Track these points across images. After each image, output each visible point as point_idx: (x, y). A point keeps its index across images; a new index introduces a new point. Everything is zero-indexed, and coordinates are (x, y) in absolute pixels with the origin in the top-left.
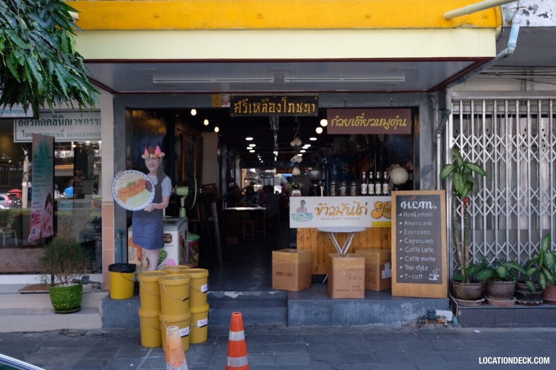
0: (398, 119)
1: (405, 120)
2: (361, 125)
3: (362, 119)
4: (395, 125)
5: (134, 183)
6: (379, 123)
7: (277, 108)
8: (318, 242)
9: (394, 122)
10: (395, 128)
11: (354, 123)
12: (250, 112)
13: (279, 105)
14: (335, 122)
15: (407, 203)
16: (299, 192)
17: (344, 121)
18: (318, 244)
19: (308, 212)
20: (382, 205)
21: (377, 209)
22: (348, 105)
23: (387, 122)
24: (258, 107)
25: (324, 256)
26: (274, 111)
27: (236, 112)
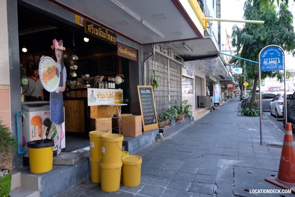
2: (126, 53)
5: (51, 69)
6: (130, 54)
10: (134, 58)
12: (95, 33)
13: (105, 34)
17: (122, 50)
19: (95, 97)
20: (117, 93)
22: (123, 43)
26: (103, 37)
27: (89, 31)
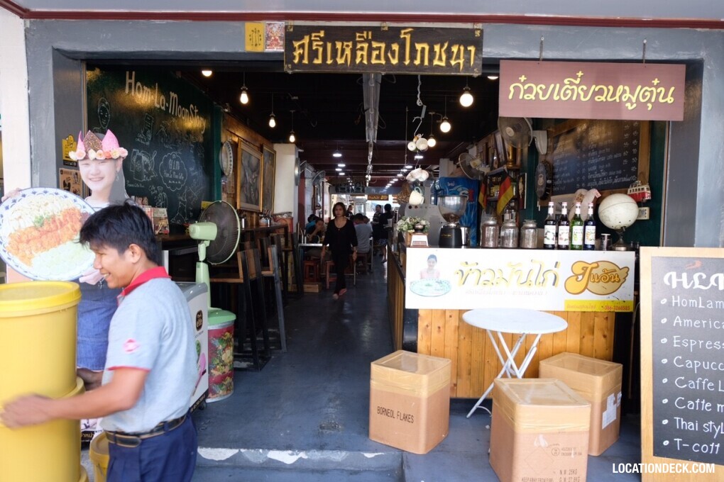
0: (657, 87)
1: (672, 89)
2: (574, 98)
3: (578, 86)
4: (649, 101)
5: (53, 219)
6: (614, 95)
7: (389, 55)
8: (459, 335)
9: (648, 94)
10: (650, 106)
11: (559, 94)
12: (329, 62)
13: (395, 47)
14: (517, 90)
15: (679, 276)
16: (423, 238)
17: (537, 89)
18: (459, 340)
20: (587, 268)
21: (577, 275)
22: (548, 54)
23: (632, 92)
24: (348, 52)
25: (470, 364)
26: (383, 62)
27: (296, 61)
